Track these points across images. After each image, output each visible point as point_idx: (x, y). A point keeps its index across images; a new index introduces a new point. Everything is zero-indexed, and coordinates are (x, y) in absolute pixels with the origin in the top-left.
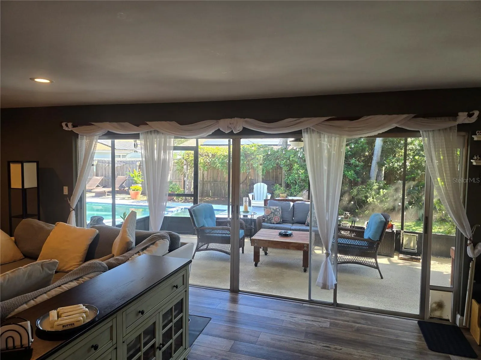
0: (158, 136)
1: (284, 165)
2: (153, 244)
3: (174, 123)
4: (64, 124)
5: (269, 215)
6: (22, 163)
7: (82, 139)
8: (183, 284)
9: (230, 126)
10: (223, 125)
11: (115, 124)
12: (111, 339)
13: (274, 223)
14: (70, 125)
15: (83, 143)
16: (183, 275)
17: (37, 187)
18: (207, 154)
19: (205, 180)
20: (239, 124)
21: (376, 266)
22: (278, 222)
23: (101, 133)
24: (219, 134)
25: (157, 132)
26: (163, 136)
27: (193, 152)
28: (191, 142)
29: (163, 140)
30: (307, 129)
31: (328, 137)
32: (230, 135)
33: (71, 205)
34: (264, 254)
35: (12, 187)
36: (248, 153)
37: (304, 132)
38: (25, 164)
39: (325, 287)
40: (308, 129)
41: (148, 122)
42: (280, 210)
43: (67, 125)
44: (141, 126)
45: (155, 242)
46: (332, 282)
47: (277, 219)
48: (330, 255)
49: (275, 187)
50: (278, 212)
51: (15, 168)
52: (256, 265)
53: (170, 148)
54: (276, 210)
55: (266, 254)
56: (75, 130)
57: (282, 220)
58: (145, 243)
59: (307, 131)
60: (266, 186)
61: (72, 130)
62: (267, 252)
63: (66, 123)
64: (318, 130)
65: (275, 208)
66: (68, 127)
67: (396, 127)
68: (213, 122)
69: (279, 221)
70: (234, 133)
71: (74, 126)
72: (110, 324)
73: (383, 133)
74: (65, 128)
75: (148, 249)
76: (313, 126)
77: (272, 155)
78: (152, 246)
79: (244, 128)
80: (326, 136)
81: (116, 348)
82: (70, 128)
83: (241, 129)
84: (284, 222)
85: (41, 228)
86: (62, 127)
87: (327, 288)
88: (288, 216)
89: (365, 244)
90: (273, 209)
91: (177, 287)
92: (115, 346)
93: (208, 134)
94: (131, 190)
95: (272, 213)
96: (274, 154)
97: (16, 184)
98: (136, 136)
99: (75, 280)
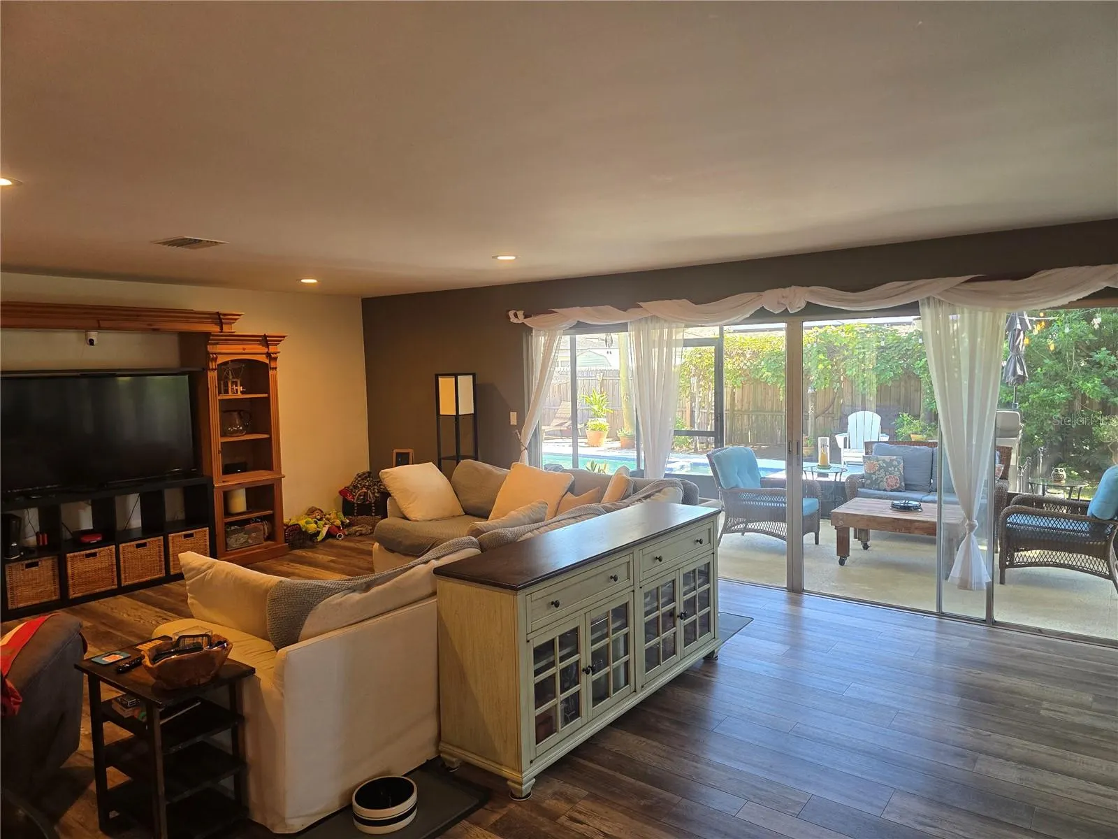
0: (658, 325)
1: (923, 369)
2: (659, 491)
3: (685, 302)
4: (511, 314)
5: (874, 473)
6: (456, 375)
7: (537, 336)
8: (710, 542)
9: (783, 301)
10: (771, 299)
11: (589, 309)
12: (629, 578)
13: (885, 490)
14: (520, 314)
15: (539, 341)
16: (709, 529)
17: (473, 412)
18: (740, 351)
19: (736, 409)
20: (798, 297)
21: (1108, 573)
22: (895, 487)
23: (567, 325)
24: (762, 315)
25: (655, 318)
26: (666, 325)
27: (712, 349)
28: (711, 332)
29: (666, 331)
30: (928, 298)
31: (970, 313)
32: (784, 315)
33: (522, 441)
34: (862, 547)
35: (441, 413)
36: (835, 347)
37: (922, 304)
38: (459, 377)
39: (965, 585)
40: (931, 299)
41: (640, 304)
42: (899, 463)
43: (516, 315)
44: (629, 310)
45: (661, 490)
46: (980, 578)
47: (895, 479)
48: (976, 528)
49: (899, 420)
50: (895, 467)
51: (446, 384)
52: (842, 563)
53: (677, 343)
54: (890, 464)
55: (866, 547)
56: (528, 322)
57: (905, 485)
58: (646, 491)
59: (929, 304)
60: (878, 419)
61: (523, 323)
62: (868, 543)
63: (513, 312)
64: (949, 301)
65: (887, 458)
66: (516, 318)
67: (1107, 287)
68: (754, 295)
69: (898, 485)
70: (791, 312)
71: (526, 317)
72: (626, 559)
73: (1078, 300)
74: (513, 320)
75: (652, 497)
76: (939, 294)
77: (892, 349)
78: (657, 494)
79: (808, 303)
80: (966, 311)
81: (633, 591)
82: (521, 319)
83: (803, 305)
84: (908, 487)
85: (489, 473)
86: (509, 318)
87: (969, 587)
88: (918, 477)
89: (1085, 526)
90: (884, 461)
91: (701, 542)
92: (632, 588)
93: (742, 318)
94: (589, 429)
95: (881, 468)
96: (898, 346)
97: (447, 408)
98: (623, 327)
99: (573, 518)
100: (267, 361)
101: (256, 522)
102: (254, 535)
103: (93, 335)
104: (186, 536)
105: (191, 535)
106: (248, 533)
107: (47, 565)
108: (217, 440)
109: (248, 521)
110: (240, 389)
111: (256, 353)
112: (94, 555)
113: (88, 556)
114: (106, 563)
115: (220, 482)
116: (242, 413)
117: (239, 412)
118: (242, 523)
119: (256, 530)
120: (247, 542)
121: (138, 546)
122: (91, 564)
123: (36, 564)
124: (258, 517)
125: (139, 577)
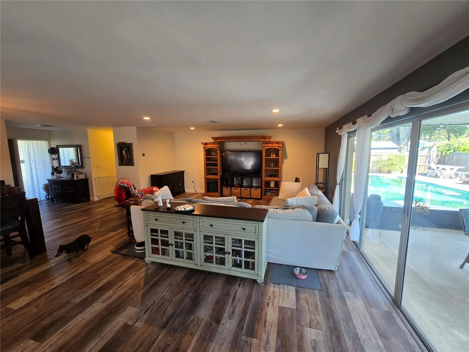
16: (255, 227)
17: (328, 168)
24: (389, 121)
41: (357, 120)
43: (337, 130)
56: (339, 132)
68: (383, 107)
71: (339, 130)
72: (192, 219)
74: (336, 132)
79: (409, 108)
93: (380, 122)
100: (279, 148)
101: (274, 190)
102: (273, 193)
103: (241, 143)
104: (255, 190)
105: (256, 190)
106: (272, 193)
107: (229, 188)
108: (264, 168)
109: (272, 190)
110: (275, 156)
111: (276, 146)
112: (236, 189)
113: (235, 189)
114: (239, 191)
115: (265, 178)
116: (274, 162)
117: (273, 161)
118: (270, 190)
119: (274, 192)
120: (271, 195)
121: (245, 189)
122: (236, 191)
123: (227, 188)
124: (276, 189)
125: (244, 196)
